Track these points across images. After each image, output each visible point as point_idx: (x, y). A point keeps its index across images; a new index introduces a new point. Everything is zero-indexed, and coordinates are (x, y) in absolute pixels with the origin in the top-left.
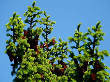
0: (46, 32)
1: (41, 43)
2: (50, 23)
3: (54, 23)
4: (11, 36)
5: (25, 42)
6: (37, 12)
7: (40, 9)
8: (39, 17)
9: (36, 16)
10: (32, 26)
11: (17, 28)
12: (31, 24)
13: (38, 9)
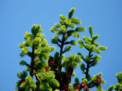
0: (88, 63)
1: (77, 80)
2: (97, 48)
3: (104, 49)
4: (27, 65)
5: (52, 77)
6: (75, 26)
7: (81, 22)
8: (78, 36)
9: (73, 34)
10: (63, 50)
11: (39, 53)
12: (62, 47)
13: (77, 23)
